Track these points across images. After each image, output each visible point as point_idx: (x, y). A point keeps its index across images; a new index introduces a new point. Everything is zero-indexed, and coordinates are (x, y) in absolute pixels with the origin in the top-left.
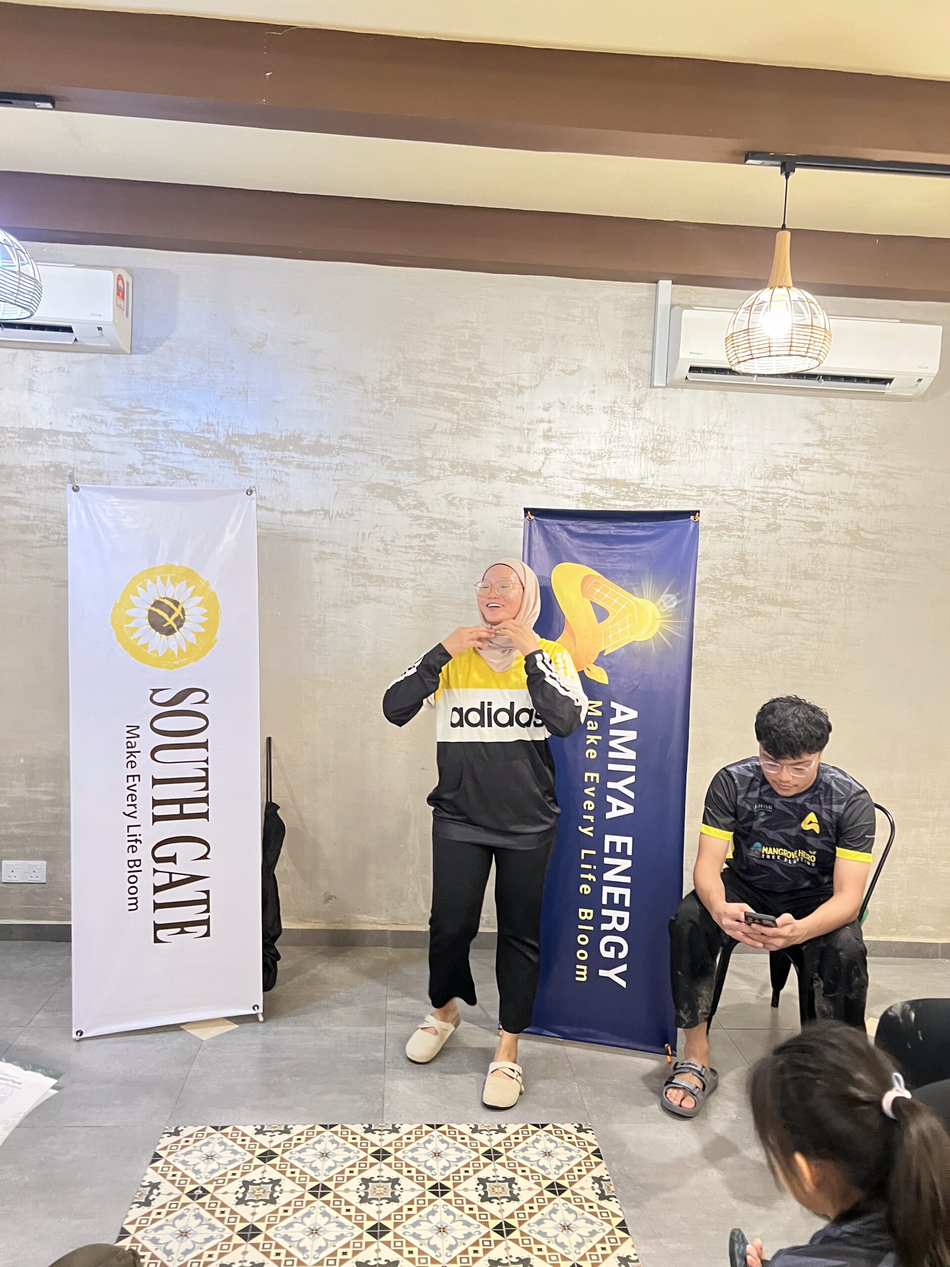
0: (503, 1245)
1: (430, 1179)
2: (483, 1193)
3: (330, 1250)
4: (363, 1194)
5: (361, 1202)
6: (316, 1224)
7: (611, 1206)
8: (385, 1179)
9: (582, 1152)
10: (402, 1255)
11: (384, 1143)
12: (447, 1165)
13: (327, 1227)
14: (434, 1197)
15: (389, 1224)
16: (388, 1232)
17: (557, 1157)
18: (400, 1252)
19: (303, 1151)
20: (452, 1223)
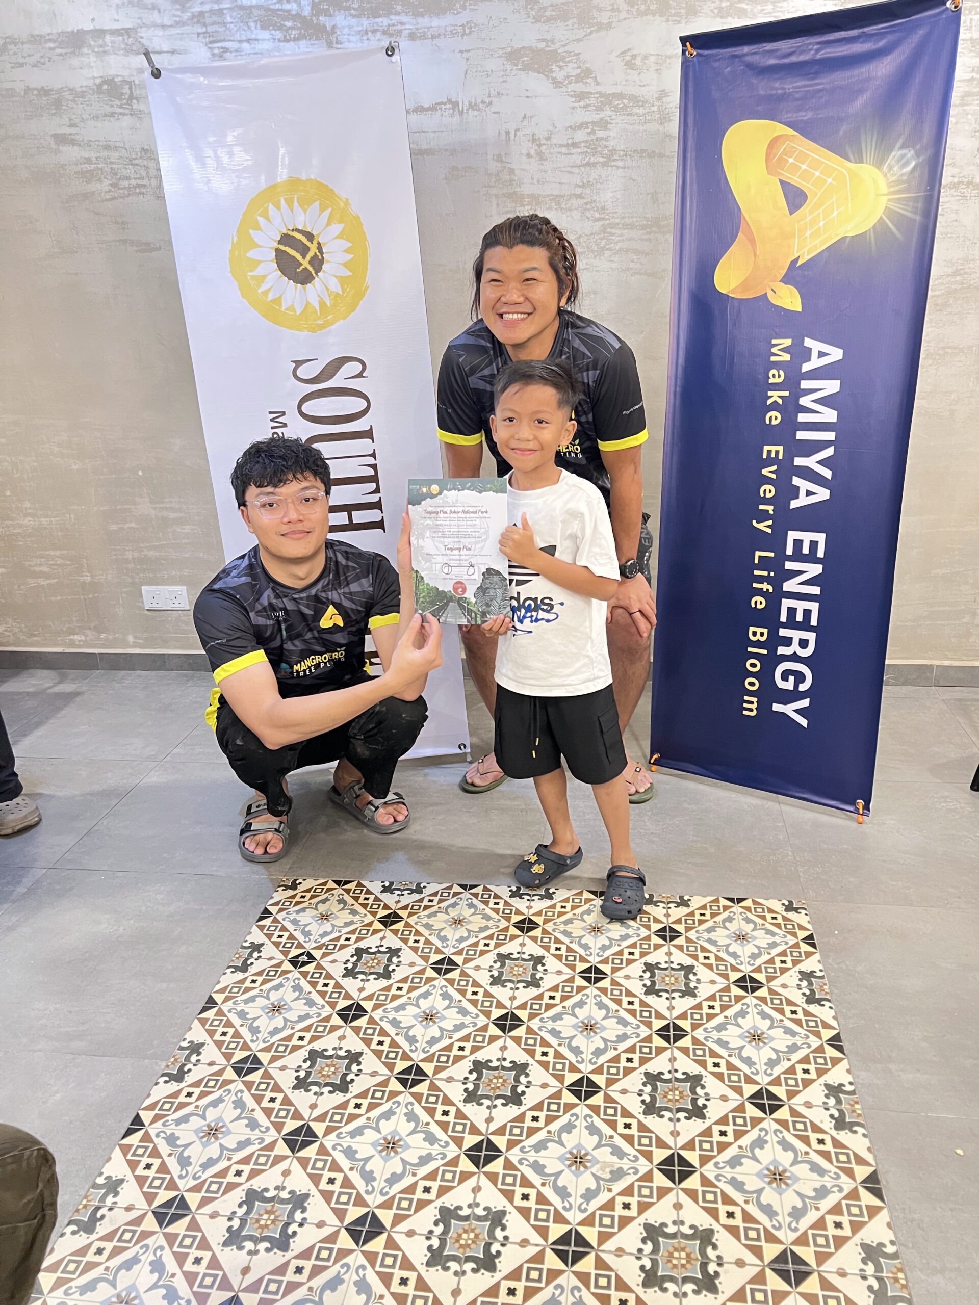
0: (667, 1054)
1: (583, 960)
2: (648, 983)
3: (445, 1042)
4: (496, 974)
5: (491, 984)
6: (433, 1007)
7: (824, 1013)
8: (526, 957)
9: (789, 937)
10: (533, 1057)
11: (532, 911)
12: (607, 943)
13: (445, 1013)
14: (584, 983)
15: (523, 1015)
16: (520, 1025)
17: (755, 942)
18: (531, 1053)
19: (434, 914)
20: (604, 1019)
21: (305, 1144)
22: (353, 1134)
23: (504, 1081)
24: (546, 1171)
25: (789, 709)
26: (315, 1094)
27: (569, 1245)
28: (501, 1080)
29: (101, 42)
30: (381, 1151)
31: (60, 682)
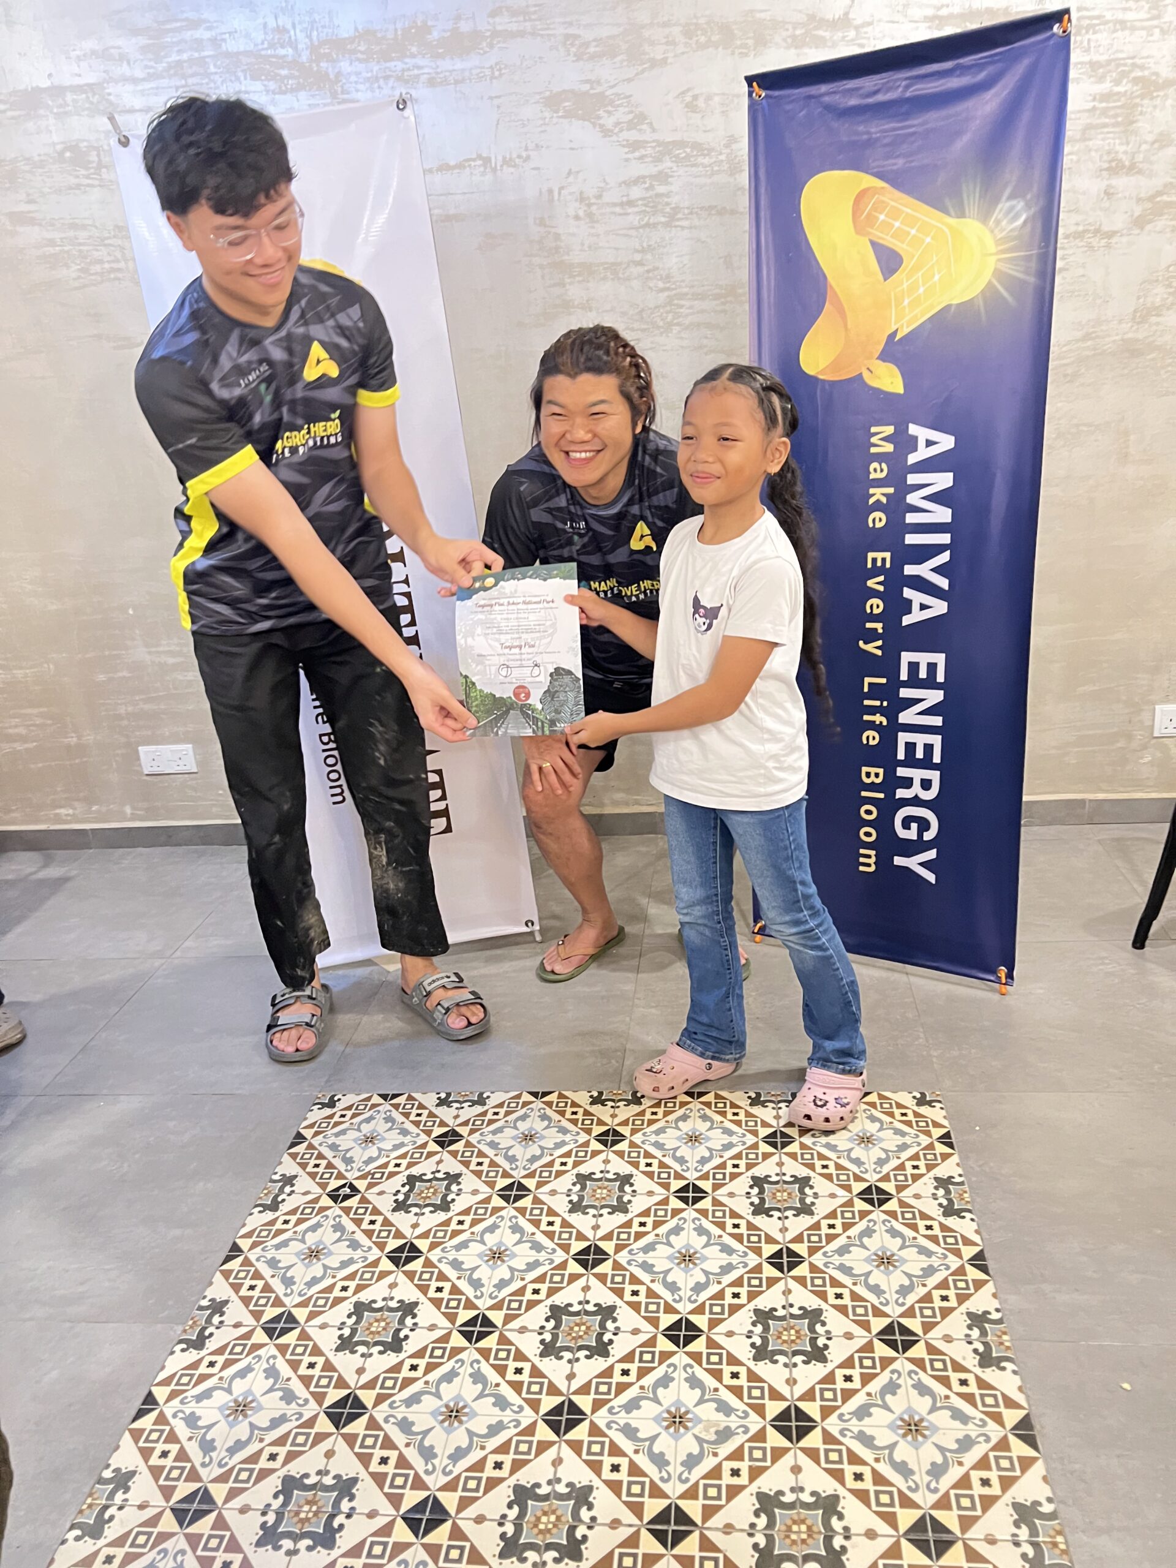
0: (780, 1286)
1: (678, 1176)
2: (756, 1201)
3: (517, 1285)
4: (575, 1198)
5: (570, 1211)
6: (501, 1243)
7: (965, 1226)
8: (610, 1176)
9: (922, 1137)
10: (621, 1297)
11: (617, 1121)
12: (707, 1154)
13: (516, 1249)
14: (681, 1205)
15: (608, 1247)
16: (605, 1260)
17: (882, 1145)
18: (619, 1293)
19: (500, 1130)
20: (704, 1247)
21: (352, 1417)
22: (410, 1402)
23: (588, 1328)
24: (640, 1435)
25: (913, 863)
26: (363, 1355)
27: (668, 1522)
28: (583, 1328)
29: (61, 101)
30: (443, 1421)
31: (46, 866)
